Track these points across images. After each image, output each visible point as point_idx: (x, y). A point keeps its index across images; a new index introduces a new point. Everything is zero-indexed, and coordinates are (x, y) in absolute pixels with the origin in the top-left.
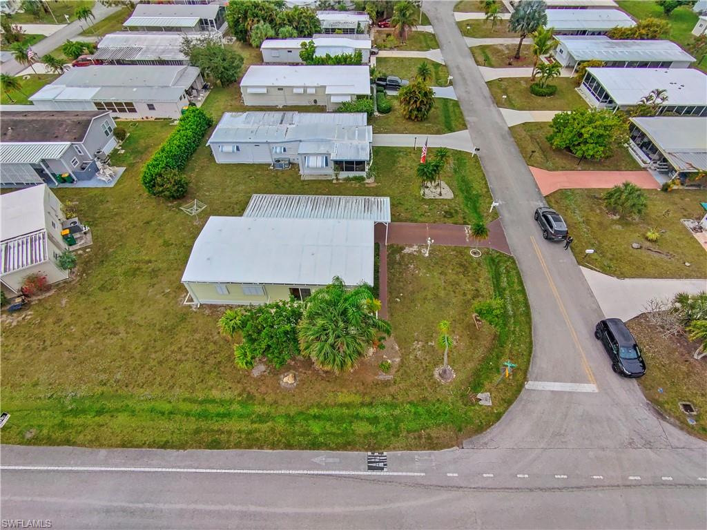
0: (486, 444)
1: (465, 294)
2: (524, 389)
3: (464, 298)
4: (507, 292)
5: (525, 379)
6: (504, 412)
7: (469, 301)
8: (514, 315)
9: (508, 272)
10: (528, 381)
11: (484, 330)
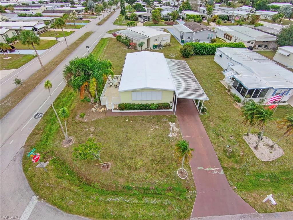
0: (15, 160)
1: (131, 158)
2: (34, 194)
3: (127, 158)
4: (136, 201)
5: (41, 197)
6: (26, 175)
7: (124, 161)
8: (107, 202)
9: (164, 207)
10: (38, 199)
11: (94, 169)
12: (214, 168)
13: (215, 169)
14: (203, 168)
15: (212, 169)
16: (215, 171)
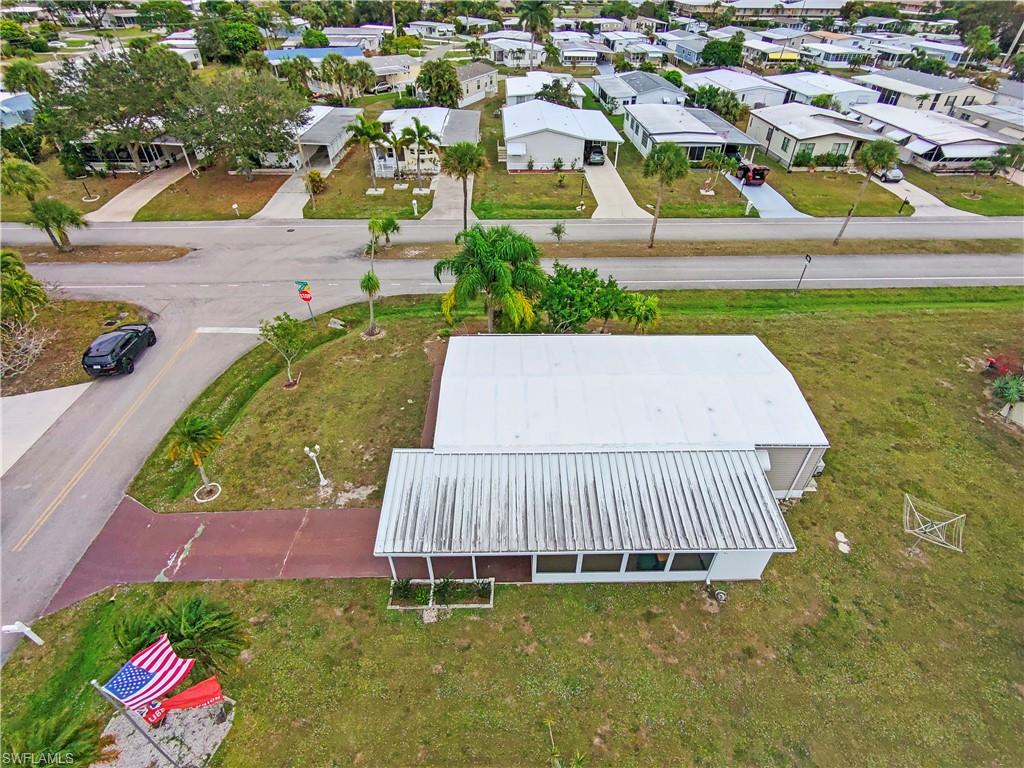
12: (182, 561)
13: (179, 564)
14: (196, 536)
15: (182, 557)
16: (175, 561)
